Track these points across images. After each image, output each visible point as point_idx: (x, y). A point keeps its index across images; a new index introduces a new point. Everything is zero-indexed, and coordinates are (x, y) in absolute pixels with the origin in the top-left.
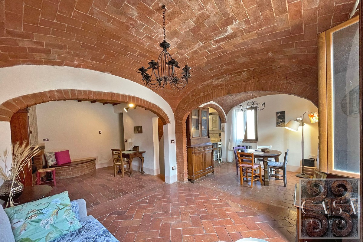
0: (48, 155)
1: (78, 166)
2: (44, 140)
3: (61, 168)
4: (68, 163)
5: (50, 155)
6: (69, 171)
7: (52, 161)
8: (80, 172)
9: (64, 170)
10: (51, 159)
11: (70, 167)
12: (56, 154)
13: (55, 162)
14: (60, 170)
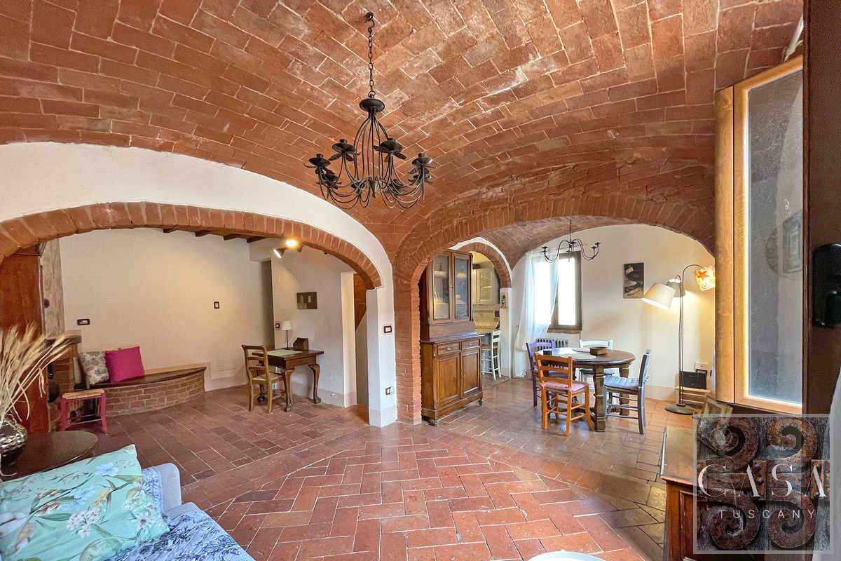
0: (88, 358)
1: (161, 386)
2: (79, 322)
3: (121, 390)
4: (138, 378)
5: (93, 359)
6: (139, 398)
7: (98, 372)
8: (166, 399)
9: (128, 394)
10: (96, 368)
11: (141, 387)
12: (109, 357)
13: (106, 375)
14: (116, 395)
